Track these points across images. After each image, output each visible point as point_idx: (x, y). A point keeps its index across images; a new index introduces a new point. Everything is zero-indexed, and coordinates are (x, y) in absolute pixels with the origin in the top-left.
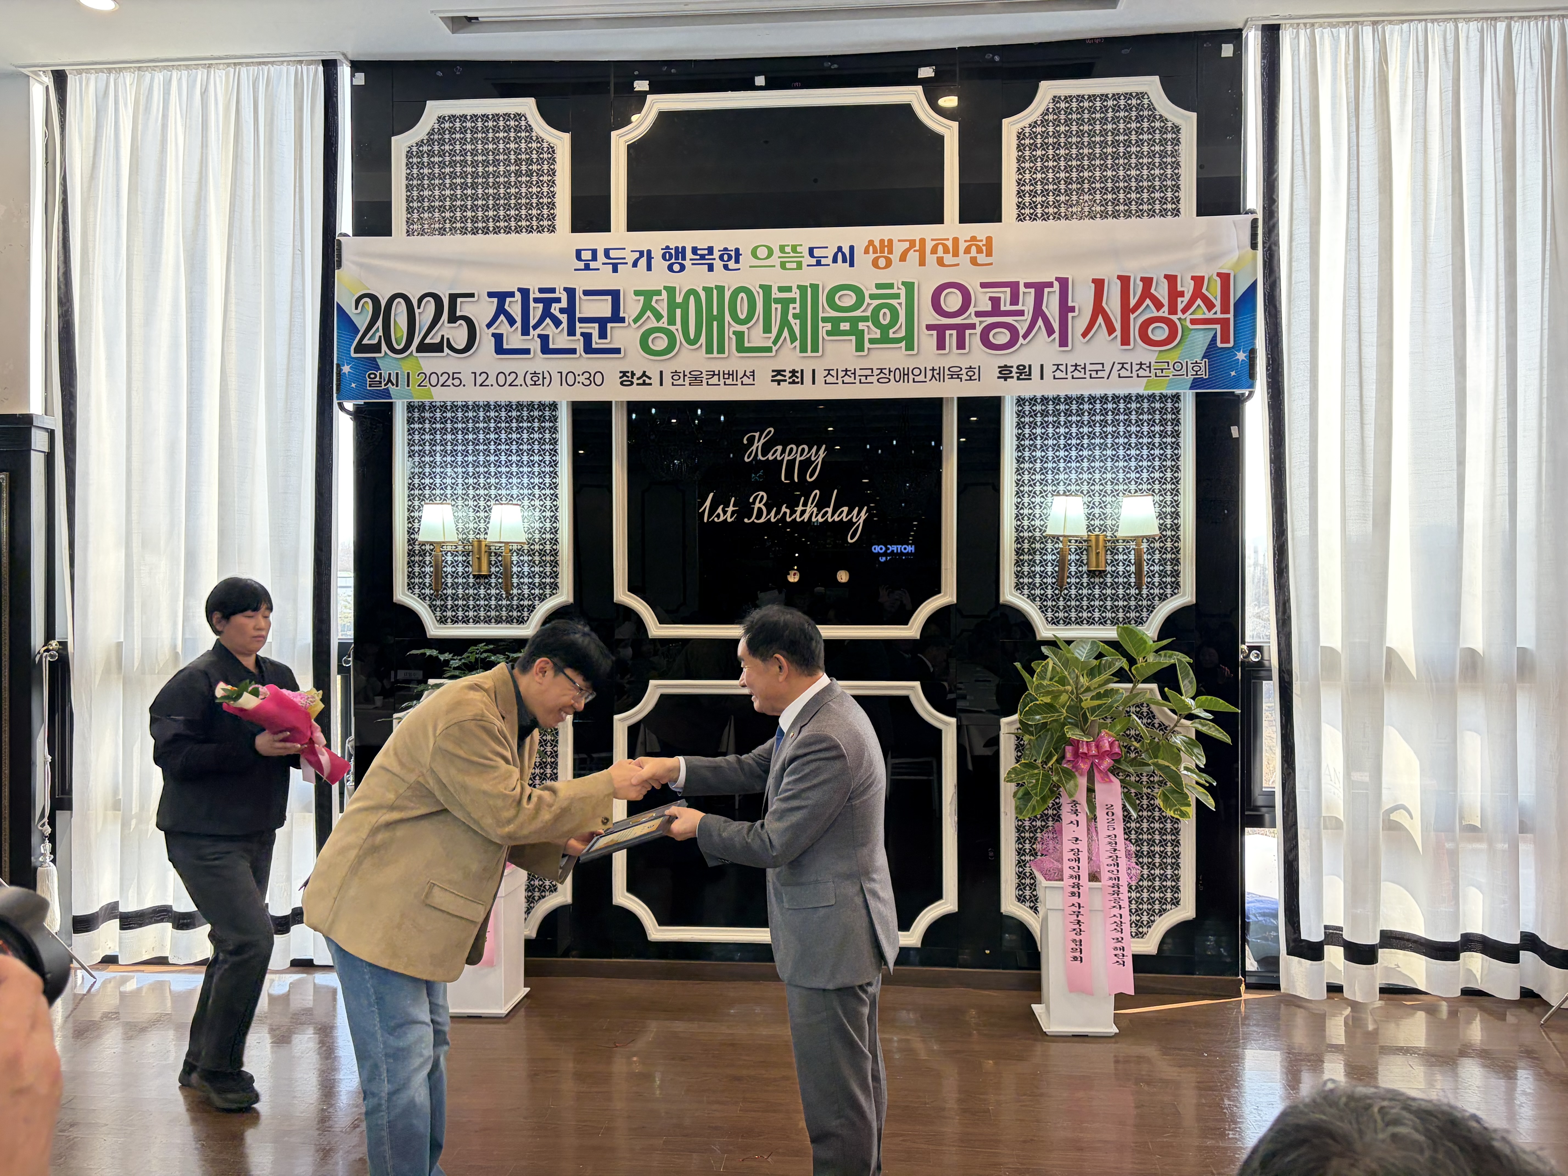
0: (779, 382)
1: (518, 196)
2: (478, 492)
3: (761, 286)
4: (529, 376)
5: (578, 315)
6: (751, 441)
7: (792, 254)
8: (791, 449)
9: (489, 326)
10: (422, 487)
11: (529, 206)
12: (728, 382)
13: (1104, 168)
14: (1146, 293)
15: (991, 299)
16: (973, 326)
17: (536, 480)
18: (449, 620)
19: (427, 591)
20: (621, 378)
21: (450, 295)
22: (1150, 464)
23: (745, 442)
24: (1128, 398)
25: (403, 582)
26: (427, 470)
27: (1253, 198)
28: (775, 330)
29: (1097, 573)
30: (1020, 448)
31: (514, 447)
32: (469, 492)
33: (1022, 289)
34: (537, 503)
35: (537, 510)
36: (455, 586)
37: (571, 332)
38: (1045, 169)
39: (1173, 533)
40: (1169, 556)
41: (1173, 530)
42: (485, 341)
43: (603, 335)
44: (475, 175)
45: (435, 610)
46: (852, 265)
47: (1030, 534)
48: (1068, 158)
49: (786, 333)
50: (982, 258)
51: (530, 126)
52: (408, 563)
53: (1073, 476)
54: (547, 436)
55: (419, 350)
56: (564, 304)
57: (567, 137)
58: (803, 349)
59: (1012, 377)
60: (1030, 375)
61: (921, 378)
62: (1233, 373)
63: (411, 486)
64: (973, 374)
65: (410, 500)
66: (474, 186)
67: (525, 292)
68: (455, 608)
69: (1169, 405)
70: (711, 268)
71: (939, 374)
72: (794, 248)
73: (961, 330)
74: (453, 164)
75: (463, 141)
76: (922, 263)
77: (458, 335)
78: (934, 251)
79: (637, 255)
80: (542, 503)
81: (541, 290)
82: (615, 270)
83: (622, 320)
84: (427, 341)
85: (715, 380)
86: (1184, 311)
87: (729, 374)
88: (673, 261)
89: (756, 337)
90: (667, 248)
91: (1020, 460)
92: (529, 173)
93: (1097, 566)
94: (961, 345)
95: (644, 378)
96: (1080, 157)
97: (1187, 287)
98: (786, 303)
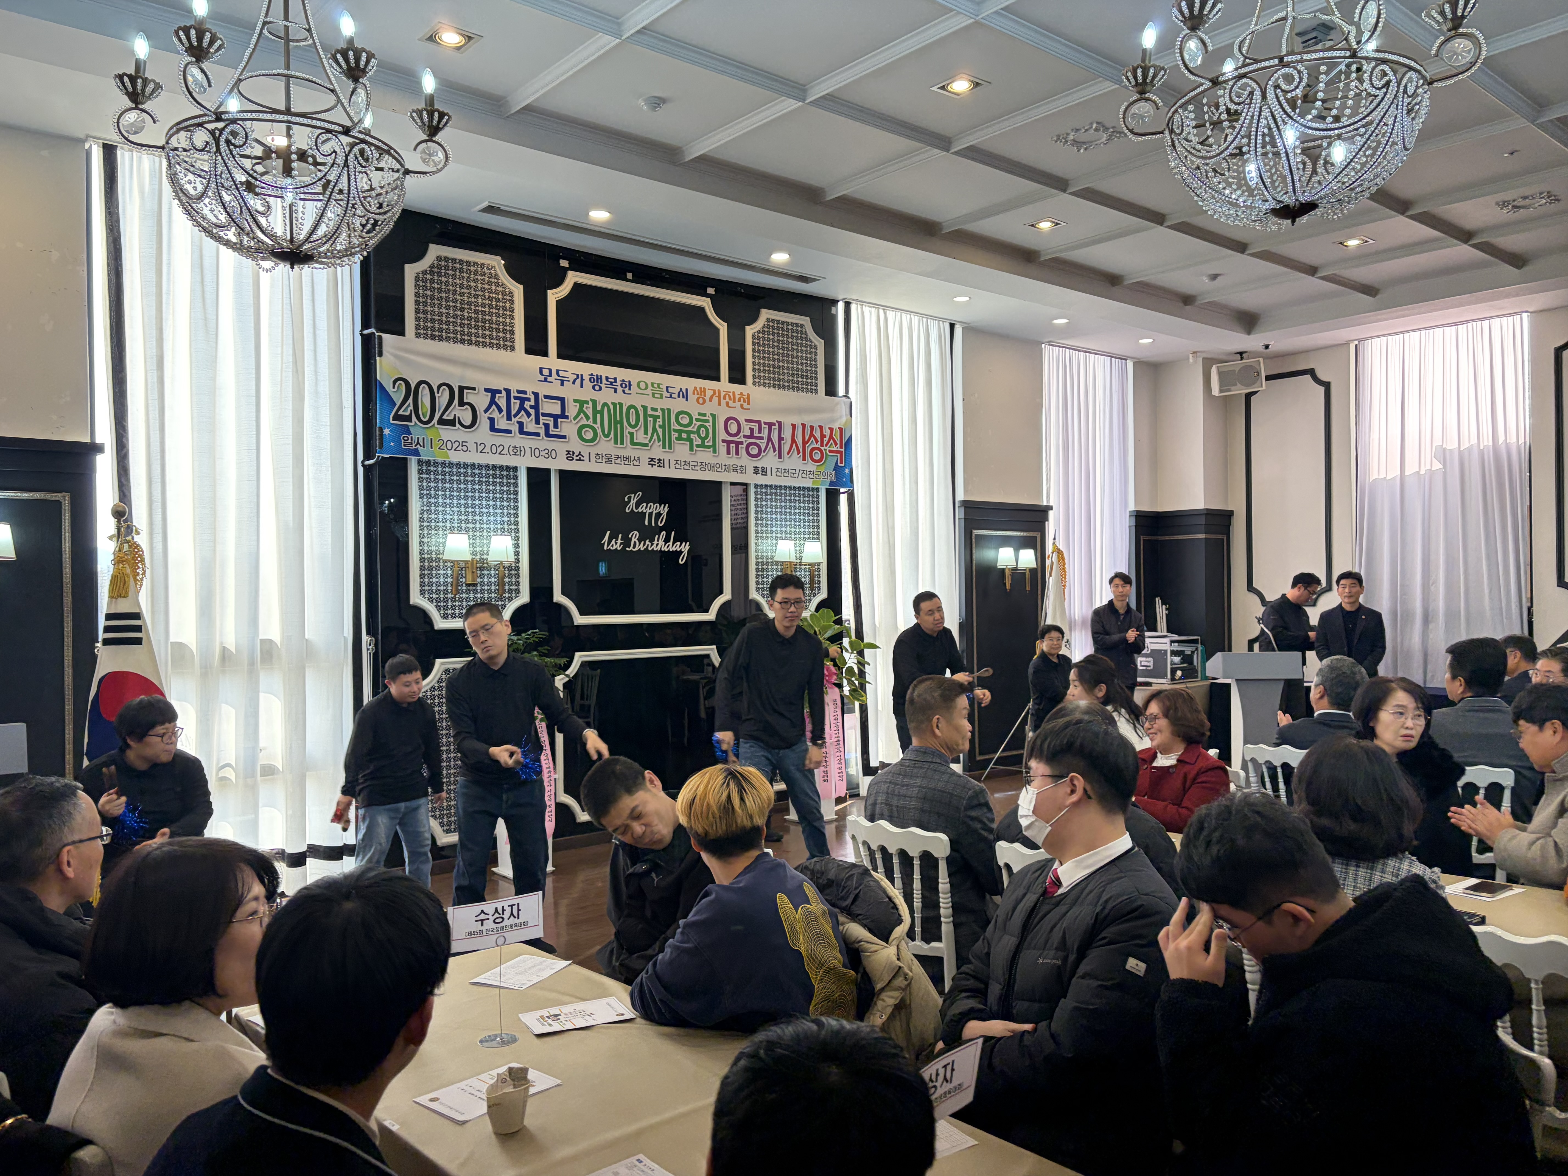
0: (652, 465)
1: (490, 322)
2: (482, 526)
3: (642, 406)
4: (511, 449)
5: (541, 411)
6: (630, 499)
7: (658, 389)
8: (651, 506)
10: (429, 520)
11: (498, 331)
12: (626, 463)
15: (750, 428)
16: (742, 443)
17: (505, 519)
18: (449, 617)
19: (433, 596)
20: (566, 455)
21: (459, 386)
22: (809, 524)
23: (626, 499)
25: (417, 589)
26: (433, 508)
28: (650, 433)
30: (757, 512)
31: (491, 495)
33: (763, 425)
37: (537, 422)
38: (764, 358)
42: (483, 422)
43: (556, 426)
45: (440, 609)
46: (687, 400)
47: (762, 560)
48: (772, 354)
49: (655, 436)
50: (745, 405)
51: (498, 275)
52: (420, 575)
54: (513, 489)
55: (439, 423)
56: (532, 403)
57: (521, 287)
58: (664, 447)
59: (757, 473)
60: (767, 473)
61: (719, 470)
62: (845, 479)
63: (421, 520)
64: (742, 470)
65: (420, 530)
66: (462, 310)
67: (508, 392)
68: (453, 608)
69: (818, 493)
70: (616, 391)
71: (726, 468)
73: (738, 444)
74: (447, 291)
75: (454, 277)
76: (719, 404)
77: (466, 416)
78: (725, 398)
79: (575, 376)
80: (509, 534)
81: (519, 392)
82: (562, 384)
83: (567, 417)
84: (445, 417)
85: (618, 461)
86: (826, 445)
87: (627, 458)
88: (595, 383)
89: (640, 437)
90: (592, 374)
91: (757, 519)
92: (498, 308)
94: (737, 453)
95: (580, 456)
97: (827, 433)
98: (655, 418)
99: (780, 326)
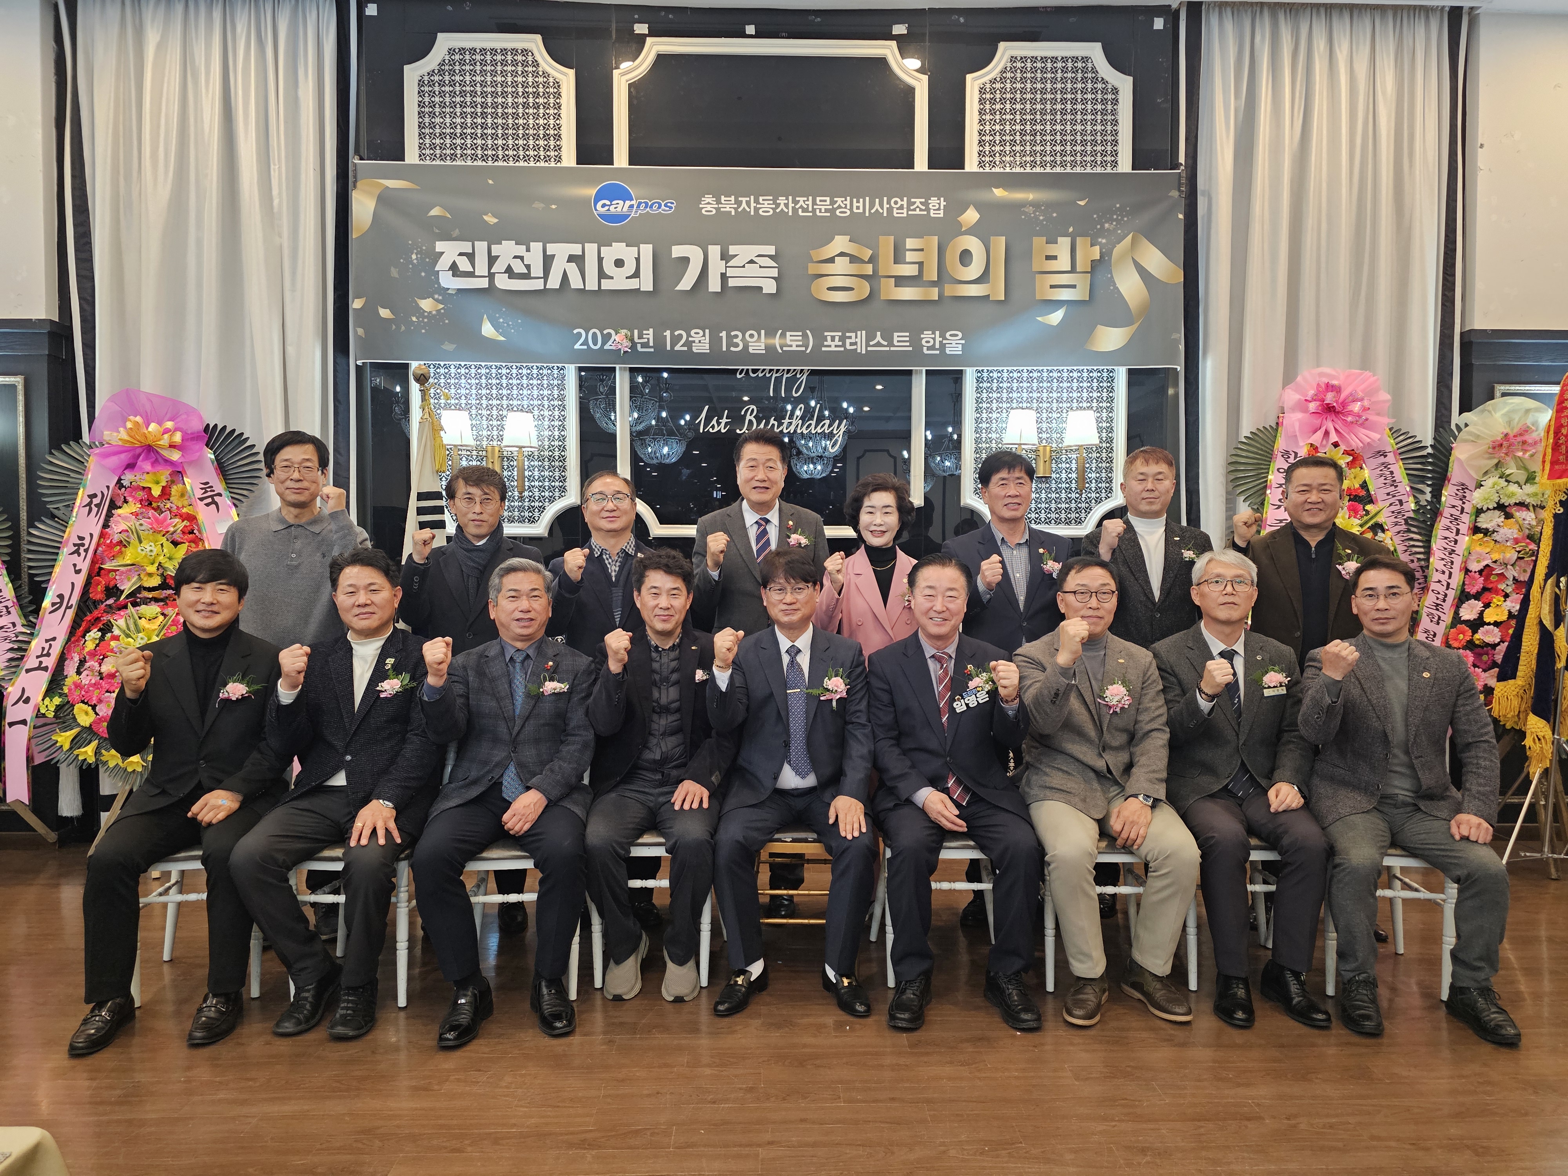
1: (526, 127)
2: (490, 402)
11: (536, 137)
13: (1053, 122)
17: (546, 392)
22: (1089, 384)
32: (483, 402)
34: (546, 413)
35: (546, 419)
38: (1002, 122)
39: (1108, 445)
40: (1104, 465)
41: (1108, 442)
44: (484, 105)
47: (987, 445)
48: (1023, 112)
51: (536, 61)
53: (1025, 395)
57: (571, 73)
66: (484, 115)
74: (463, 94)
75: (473, 73)
80: (550, 413)
92: (537, 106)
93: (1045, 472)
96: (1033, 112)
99: (1039, 65)
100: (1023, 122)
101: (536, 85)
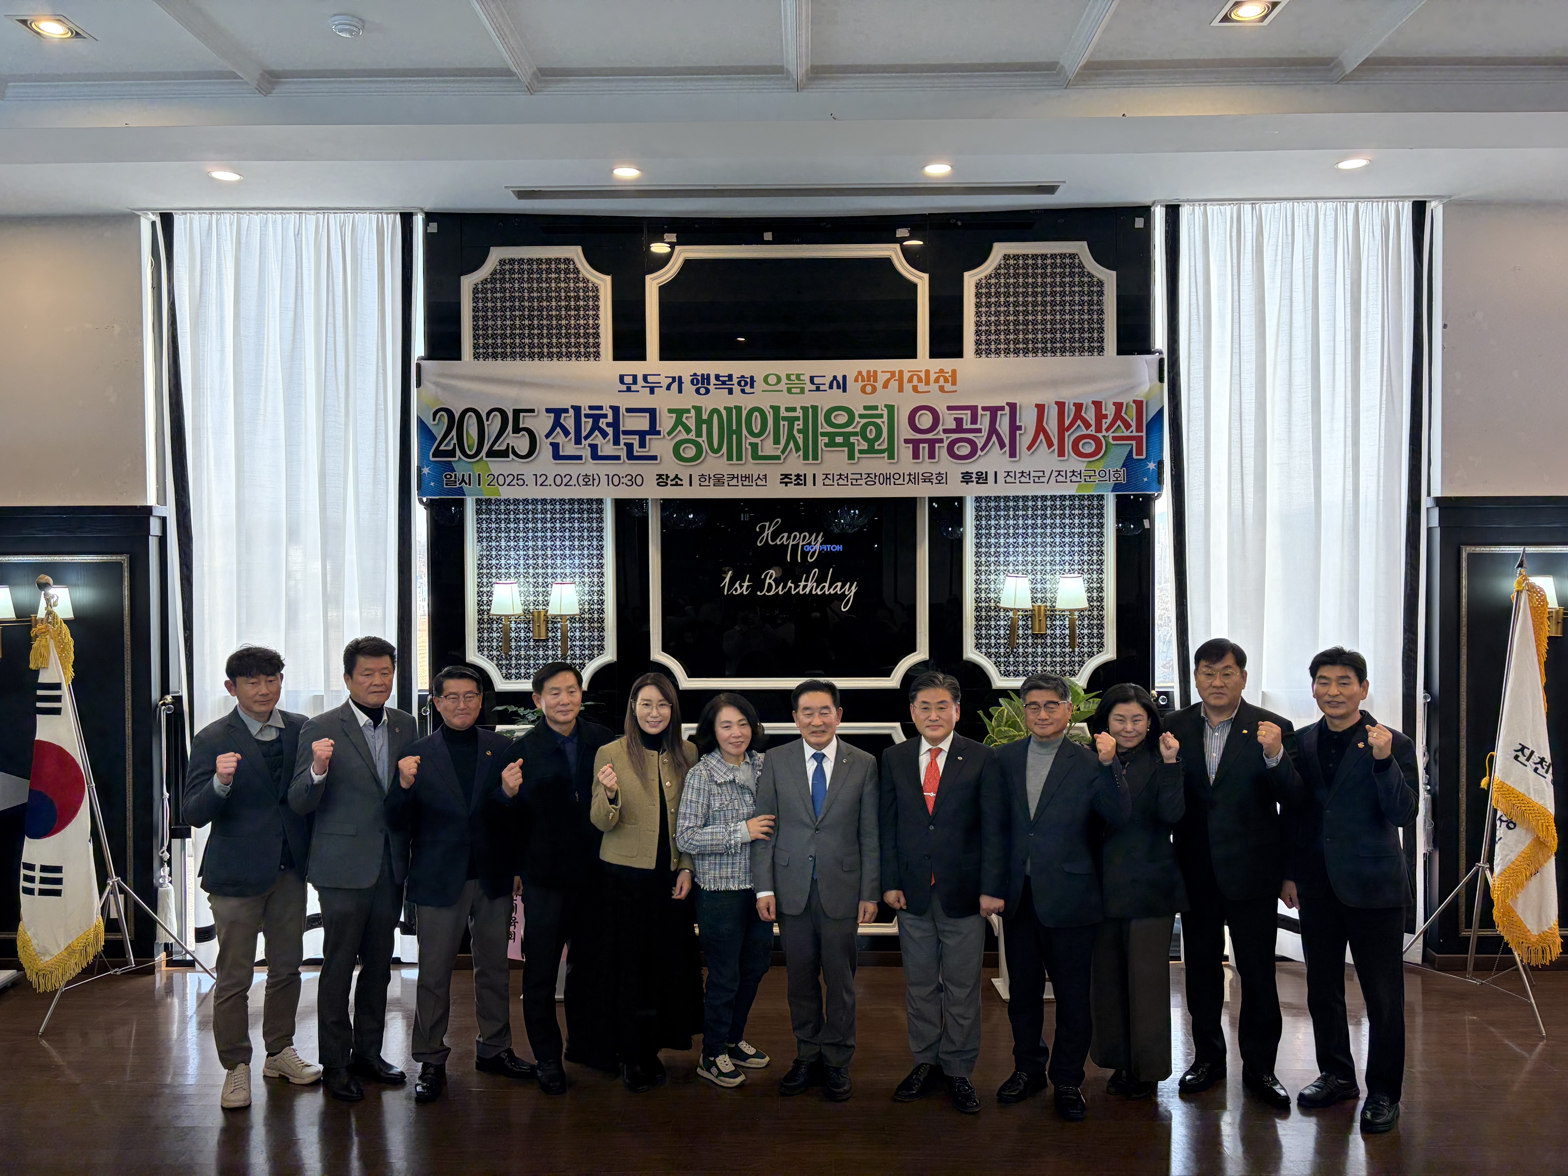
0: (786, 484)
1: (568, 327)
2: (537, 571)
3: (771, 407)
4: (581, 478)
5: (622, 429)
6: (763, 529)
7: (796, 382)
8: (795, 536)
9: (547, 436)
10: (489, 567)
11: (577, 336)
12: (745, 483)
13: (1044, 313)
14: (1078, 416)
15: (955, 419)
16: (941, 441)
17: (586, 561)
18: (513, 677)
19: (495, 653)
20: (657, 480)
21: (514, 410)
22: (1080, 549)
23: (758, 530)
24: (1063, 498)
25: (474, 645)
26: (494, 553)
27: (1160, 340)
28: (783, 442)
29: (1039, 636)
30: (978, 536)
31: (567, 534)
32: (530, 571)
33: (980, 411)
34: (586, 580)
35: (587, 585)
36: (519, 648)
37: (616, 442)
38: (997, 314)
39: (1099, 604)
40: (1095, 622)
41: (1099, 601)
42: (545, 450)
43: (642, 445)
44: (531, 308)
45: (502, 668)
46: (845, 390)
47: (987, 604)
48: (1016, 304)
49: (792, 445)
50: (948, 387)
51: (577, 269)
52: (479, 630)
53: (1020, 558)
54: (595, 525)
55: (489, 455)
56: (610, 419)
57: (608, 279)
58: (806, 458)
59: (973, 481)
60: (986, 479)
61: (900, 481)
62: (1145, 479)
63: (480, 567)
64: (941, 478)
65: (479, 578)
66: (531, 318)
67: (577, 409)
68: (518, 667)
69: (1095, 503)
70: (731, 392)
71: (915, 478)
72: (798, 377)
73: (932, 443)
74: (512, 299)
75: (521, 281)
76: (901, 389)
77: (522, 444)
78: (910, 380)
79: (670, 380)
80: (590, 580)
81: (591, 408)
82: (652, 391)
83: (659, 433)
84: (496, 448)
85: (734, 482)
86: (1107, 430)
87: (746, 477)
88: (700, 385)
89: (768, 447)
90: (695, 374)
91: (978, 545)
92: (578, 308)
93: (1040, 630)
94: (932, 455)
95: (677, 480)
96: (1025, 304)
97: (1109, 411)
98: (791, 421)
99: (1030, 262)
100: (1016, 313)
101: (577, 290)
